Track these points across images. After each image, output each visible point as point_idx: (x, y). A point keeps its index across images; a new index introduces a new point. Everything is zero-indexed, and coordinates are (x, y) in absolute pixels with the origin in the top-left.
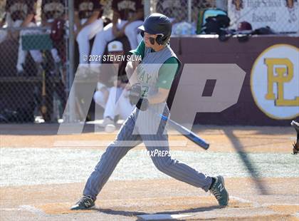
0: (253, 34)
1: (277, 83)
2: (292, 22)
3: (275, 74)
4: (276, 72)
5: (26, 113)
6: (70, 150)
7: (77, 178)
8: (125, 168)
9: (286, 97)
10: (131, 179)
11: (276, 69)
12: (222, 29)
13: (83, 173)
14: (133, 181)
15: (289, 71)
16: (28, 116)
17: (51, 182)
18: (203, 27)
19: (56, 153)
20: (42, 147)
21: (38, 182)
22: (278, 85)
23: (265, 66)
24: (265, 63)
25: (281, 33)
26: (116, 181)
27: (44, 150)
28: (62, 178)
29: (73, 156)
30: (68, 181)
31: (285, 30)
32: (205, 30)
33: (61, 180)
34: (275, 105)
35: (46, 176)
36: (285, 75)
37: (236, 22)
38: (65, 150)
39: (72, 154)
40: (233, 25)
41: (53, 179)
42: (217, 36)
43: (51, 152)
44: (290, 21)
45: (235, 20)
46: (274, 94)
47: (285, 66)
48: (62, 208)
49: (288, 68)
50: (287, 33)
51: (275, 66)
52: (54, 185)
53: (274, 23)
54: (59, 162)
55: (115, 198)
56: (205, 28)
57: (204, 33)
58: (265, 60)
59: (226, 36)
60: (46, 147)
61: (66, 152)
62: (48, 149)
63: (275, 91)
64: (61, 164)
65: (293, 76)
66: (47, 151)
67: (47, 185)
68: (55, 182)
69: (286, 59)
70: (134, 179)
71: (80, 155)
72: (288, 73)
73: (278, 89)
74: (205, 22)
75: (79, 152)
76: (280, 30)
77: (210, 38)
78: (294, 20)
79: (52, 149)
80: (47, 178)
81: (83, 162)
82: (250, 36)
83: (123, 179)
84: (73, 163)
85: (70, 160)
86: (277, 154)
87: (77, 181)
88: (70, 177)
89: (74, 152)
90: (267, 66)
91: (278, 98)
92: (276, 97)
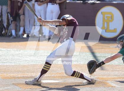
1: (107, 23)
3: (106, 19)
4: (106, 18)
6: (16, 50)
7: (17, 63)
9: (110, 29)
10: (40, 64)
11: (106, 16)
13: (20, 60)
14: (41, 65)
15: (112, 18)
17: (5, 64)
19: (10, 51)
23: (102, 15)
24: (102, 14)
26: (34, 64)
27: (5, 49)
28: (11, 63)
29: (17, 52)
30: (13, 64)
33: (10, 64)
34: (106, 32)
35: (4, 61)
36: (110, 19)
38: (14, 50)
39: (16, 52)
41: (7, 63)
42: (82, 2)
43: (8, 50)
46: (105, 27)
47: (110, 15)
48: (9, 76)
49: (111, 16)
50: (112, 1)
51: (106, 15)
52: (7, 66)
54: (10, 55)
58: (102, 12)
59: (86, 2)
60: (6, 48)
62: (6, 49)
63: (106, 26)
64: (10, 56)
66: (6, 50)
67: (4, 66)
68: (8, 64)
69: (111, 12)
70: (42, 64)
71: (20, 52)
72: (111, 18)
73: (107, 25)
75: (20, 51)
77: (79, 3)
79: (8, 49)
80: (4, 62)
81: (20, 55)
82: (96, 2)
83: (37, 64)
84: (16, 56)
85: (15, 54)
86: (104, 54)
87: (17, 64)
88: (14, 62)
89: (17, 51)
90: (103, 15)
91: (107, 29)
92: (106, 28)
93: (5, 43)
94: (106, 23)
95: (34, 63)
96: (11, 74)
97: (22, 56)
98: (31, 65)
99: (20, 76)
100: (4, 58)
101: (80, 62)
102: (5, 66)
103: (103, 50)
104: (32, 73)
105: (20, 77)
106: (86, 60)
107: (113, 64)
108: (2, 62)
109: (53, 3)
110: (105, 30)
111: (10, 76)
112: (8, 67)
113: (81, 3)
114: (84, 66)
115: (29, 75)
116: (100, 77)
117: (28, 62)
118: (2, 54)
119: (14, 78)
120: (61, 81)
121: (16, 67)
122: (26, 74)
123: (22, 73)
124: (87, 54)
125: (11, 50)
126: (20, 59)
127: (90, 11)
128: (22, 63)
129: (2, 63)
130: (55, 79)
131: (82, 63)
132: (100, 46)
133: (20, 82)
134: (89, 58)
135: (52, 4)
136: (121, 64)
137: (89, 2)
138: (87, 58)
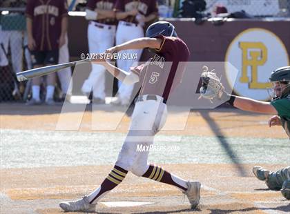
0: (228, 17)
1: (252, 67)
2: (268, 5)
3: (249, 58)
4: (250, 55)
5: (4, 92)
6: (43, 132)
7: (47, 162)
8: (96, 152)
10: (99, 164)
11: (250, 52)
12: (198, 12)
13: (54, 156)
14: (101, 166)
15: (263, 55)
16: (6, 96)
17: (20, 166)
18: (179, 9)
19: (30, 134)
20: (17, 128)
21: (8, 166)
22: (252, 69)
24: (239, 46)
25: (256, 17)
26: (85, 165)
27: (19, 131)
28: (32, 162)
29: (47, 138)
30: (38, 166)
31: (260, 14)
32: (181, 13)
33: (30, 164)
34: (249, 88)
35: (17, 160)
36: (259, 58)
37: (211, 6)
38: (39, 132)
39: (44, 137)
40: (208, 8)
41: (23, 162)
42: (194, 19)
43: (25, 134)
44: (265, 5)
45: (211, 3)
46: (248, 77)
47: (259, 50)
48: (28, 193)
49: (262, 52)
50: (262, 16)
51: (249, 50)
52: (23, 169)
53: (249, 6)
54: (32, 145)
55: (81, 184)
56: (181, 11)
57: (180, 16)
58: (239, 43)
59: (203, 19)
60: (20, 128)
61: (40, 134)
62: (22, 131)
63: (249, 74)
64: (31, 147)
65: (266, 60)
66: (21, 133)
67: (17, 170)
68: (25, 166)
69: (260, 43)
70: (103, 164)
71: (53, 138)
72: (262, 57)
73: (252, 72)
74: (181, 5)
75: (53, 134)
76: (255, 14)
77: (187, 22)
78: (269, 4)
79: (26, 131)
80: (17, 162)
81: (54, 145)
82: (225, 19)
83: (91, 164)
84: (45, 146)
85: (43, 142)
86: (246, 139)
87: (46, 166)
88: (41, 161)
89: (47, 135)
90: (242, 49)
91: (252, 81)
92: (250, 80)
93: (19, 117)
94: (249, 68)
95: (86, 163)
96: (34, 189)
97: (57, 147)
98: (79, 166)
99: (53, 193)
100: (18, 153)
101: (190, 157)
102: (20, 170)
103: (243, 130)
104: (82, 186)
105: (54, 195)
106: (205, 154)
107: (267, 162)
108: (12, 161)
109: (129, 21)
110: (246, 85)
111: (32, 194)
112: (26, 173)
113: (191, 21)
114: (201, 167)
115: (75, 189)
116: (236, 192)
117: (72, 160)
118: (13, 143)
119: (40, 197)
120: (146, 203)
121: (45, 171)
122: (68, 189)
123: (58, 186)
124: (208, 139)
125: (34, 132)
126: (54, 154)
127: (213, 41)
128: (58, 164)
129: (12, 163)
130: (134, 199)
131: (194, 160)
132: (238, 120)
133: (53, 207)
134: (211, 148)
135: (127, 25)
136: (285, 162)
137: (210, 20)
138: (206, 149)
